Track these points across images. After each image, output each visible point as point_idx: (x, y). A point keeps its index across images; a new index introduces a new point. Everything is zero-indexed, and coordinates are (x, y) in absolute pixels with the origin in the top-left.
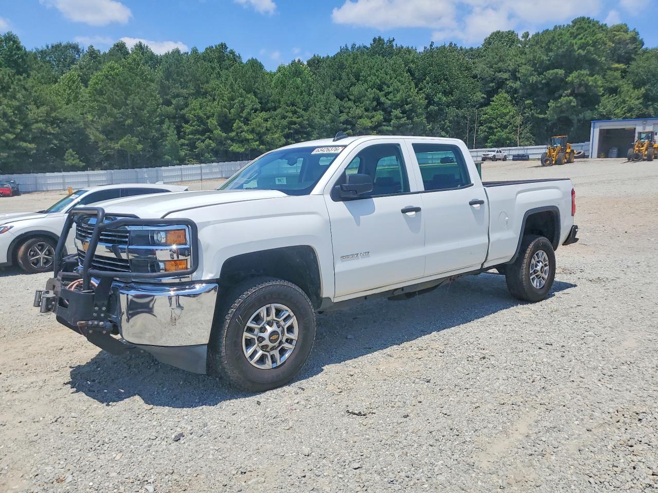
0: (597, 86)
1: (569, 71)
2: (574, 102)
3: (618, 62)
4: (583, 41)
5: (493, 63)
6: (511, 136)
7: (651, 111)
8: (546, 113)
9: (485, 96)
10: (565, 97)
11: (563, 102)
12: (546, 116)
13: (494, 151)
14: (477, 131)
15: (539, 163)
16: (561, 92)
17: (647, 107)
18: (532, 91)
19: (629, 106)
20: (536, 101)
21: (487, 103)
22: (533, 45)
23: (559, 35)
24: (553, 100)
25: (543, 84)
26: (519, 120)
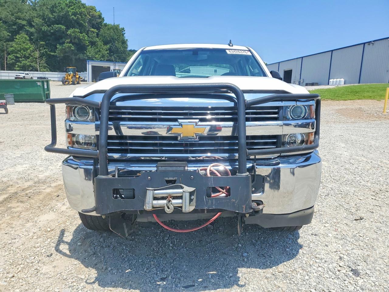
0: (85, 40)
1: (68, 28)
2: (73, 48)
3: (93, 28)
4: (74, 10)
5: (14, 12)
6: (33, 64)
7: (113, 58)
8: (55, 52)
9: (10, 34)
10: (67, 43)
11: (66, 47)
12: (55, 54)
13: (24, 73)
14: (7, 58)
15: (61, 83)
16: (64, 40)
17: (111, 56)
18: (44, 36)
19: (102, 54)
20: (48, 43)
21: (12, 39)
22: (42, 6)
23: (59, 3)
24: (59, 44)
25: (51, 32)
26: (37, 54)
